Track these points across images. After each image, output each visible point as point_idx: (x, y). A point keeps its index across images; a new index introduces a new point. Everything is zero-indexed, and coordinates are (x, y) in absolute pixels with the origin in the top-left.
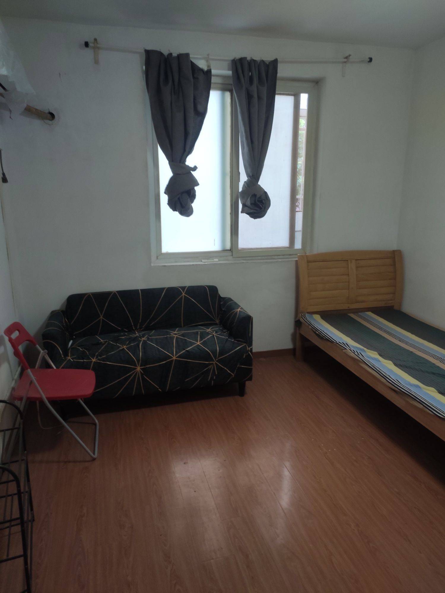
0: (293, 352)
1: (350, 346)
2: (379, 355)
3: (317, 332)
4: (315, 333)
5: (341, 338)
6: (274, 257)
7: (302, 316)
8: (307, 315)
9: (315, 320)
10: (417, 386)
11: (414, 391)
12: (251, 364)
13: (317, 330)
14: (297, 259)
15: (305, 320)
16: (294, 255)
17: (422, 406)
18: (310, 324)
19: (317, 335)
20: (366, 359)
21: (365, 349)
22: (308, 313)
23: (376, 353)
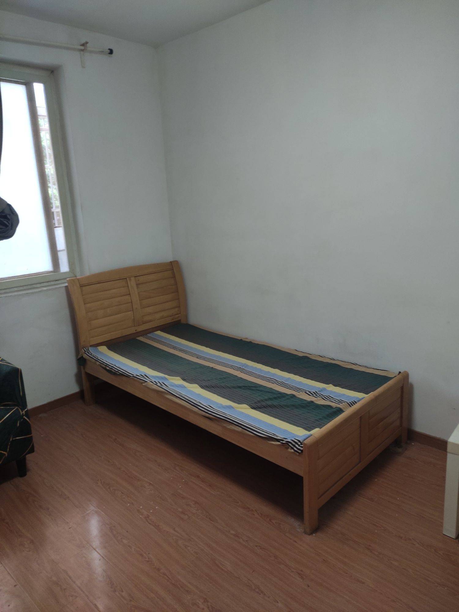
0: (80, 395)
1: (149, 377)
2: (183, 380)
3: (108, 368)
4: (105, 369)
5: (137, 369)
6: (35, 286)
7: (85, 351)
8: (90, 348)
9: (101, 353)
10: (230, 407)
11: (229, 414)
12: (29, 432)
13: (107, 365)
14: (66, 284)
15: (91, 356)
16: (62, 280)
17: (241, 429)
18: (97, 360)
19: (108, 371)
20: (171, 389)
21: (166, 376)
22: (91, 346)
23: (179, 378)
